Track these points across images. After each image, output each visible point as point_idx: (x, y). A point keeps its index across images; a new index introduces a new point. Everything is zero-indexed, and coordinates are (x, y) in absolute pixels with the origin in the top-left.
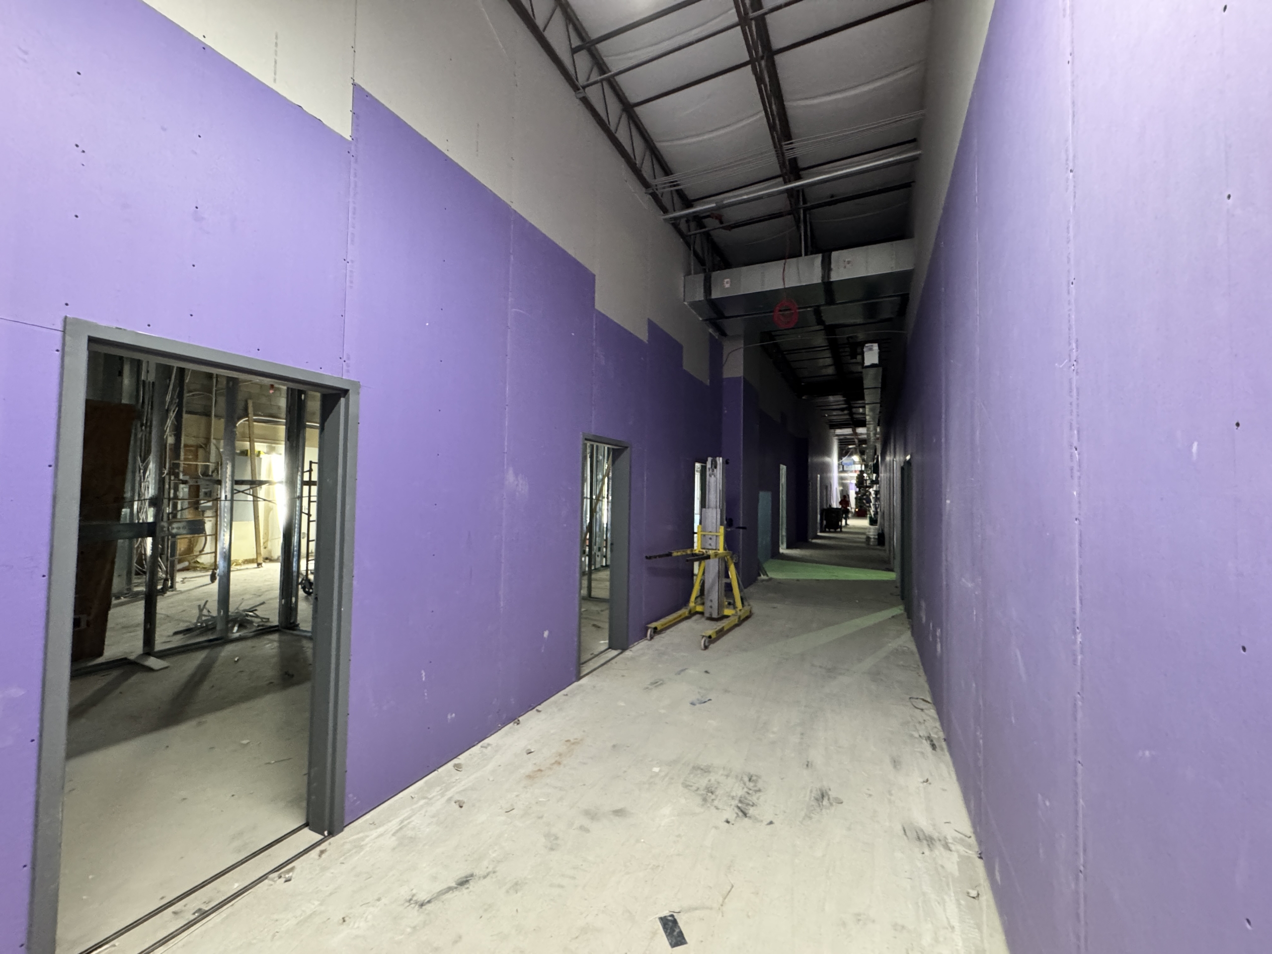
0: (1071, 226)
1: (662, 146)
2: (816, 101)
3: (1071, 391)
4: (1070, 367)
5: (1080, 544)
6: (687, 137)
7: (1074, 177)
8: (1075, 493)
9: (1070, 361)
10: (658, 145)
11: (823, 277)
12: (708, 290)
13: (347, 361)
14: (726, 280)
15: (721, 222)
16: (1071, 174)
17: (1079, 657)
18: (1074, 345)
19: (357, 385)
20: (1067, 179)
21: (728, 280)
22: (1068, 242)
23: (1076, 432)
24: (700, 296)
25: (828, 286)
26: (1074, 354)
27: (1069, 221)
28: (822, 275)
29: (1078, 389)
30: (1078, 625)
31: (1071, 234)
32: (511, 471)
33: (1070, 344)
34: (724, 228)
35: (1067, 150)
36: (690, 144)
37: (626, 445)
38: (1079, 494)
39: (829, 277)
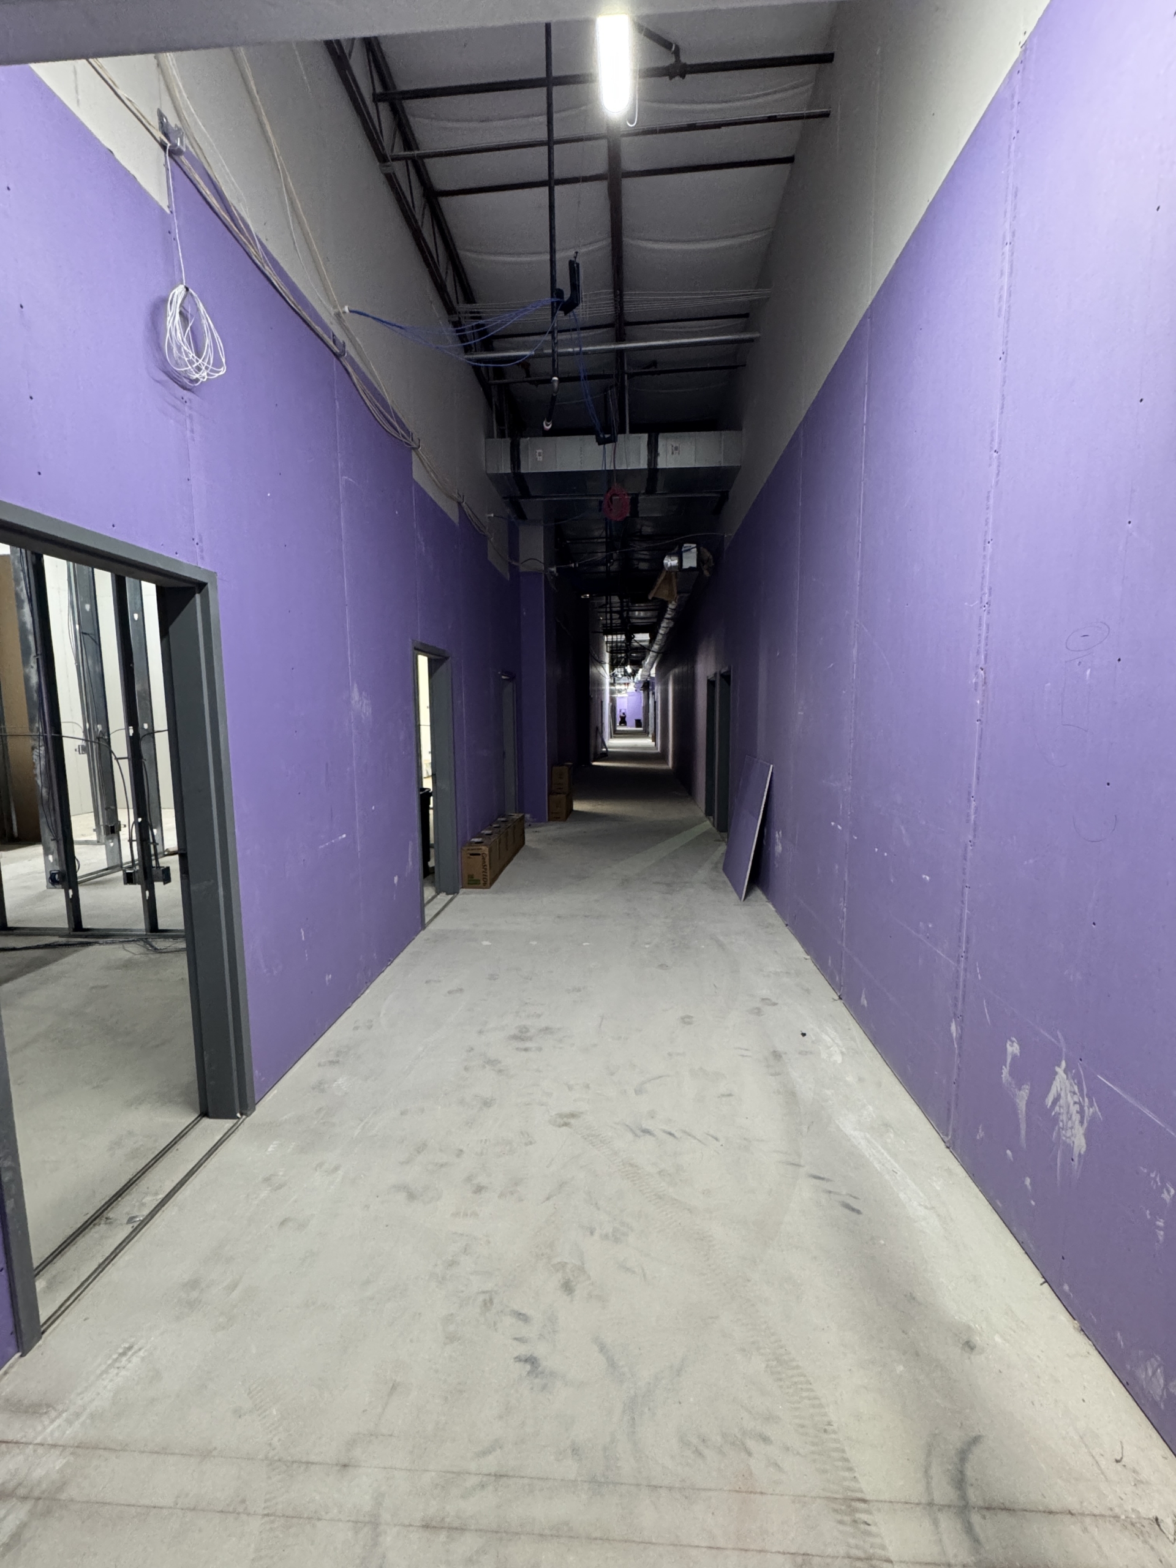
0: (992, 495)
1: (467, 256)
2: (656, 246)
3: (980, 625)
4: (981, 608)
5: (981, 738)
6: (501, 254)
7: (999, 458)
8: (978, 702)
9: (981, 602)
10: (461, 253)
11: (649, 464)
12: (516, 461)
13: (200, 544)
14: (538, 451)
15: (528, 375)
16: (995, 454)
17: (973, 817)
18: (986, 591)
19: (213, 575)
20: (991, 458)
21: (541, 451)
22: (988, 508)
23: (983, 657)
24: (506, 468)
25: (653, 471)
26: (986, 599)
27: (989, 492)
28: (648, 460)
29: (988, 626)
30: (973, 794)
31: (991, 502)
32: (356, 689)
33: (982, 589)
34: (531, 382)
35: (993, 432)
36: (504, 263)
37: (446, 655)
38: (982, 703)
39: (656, 463)
